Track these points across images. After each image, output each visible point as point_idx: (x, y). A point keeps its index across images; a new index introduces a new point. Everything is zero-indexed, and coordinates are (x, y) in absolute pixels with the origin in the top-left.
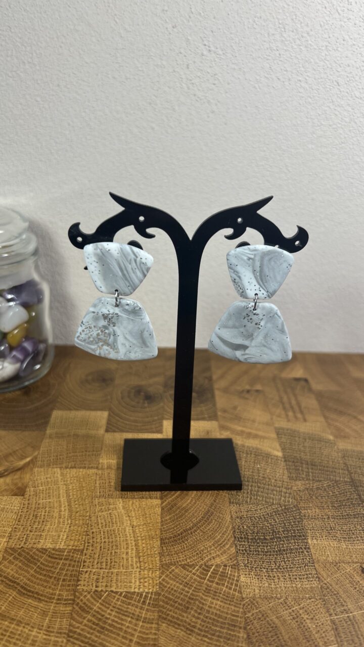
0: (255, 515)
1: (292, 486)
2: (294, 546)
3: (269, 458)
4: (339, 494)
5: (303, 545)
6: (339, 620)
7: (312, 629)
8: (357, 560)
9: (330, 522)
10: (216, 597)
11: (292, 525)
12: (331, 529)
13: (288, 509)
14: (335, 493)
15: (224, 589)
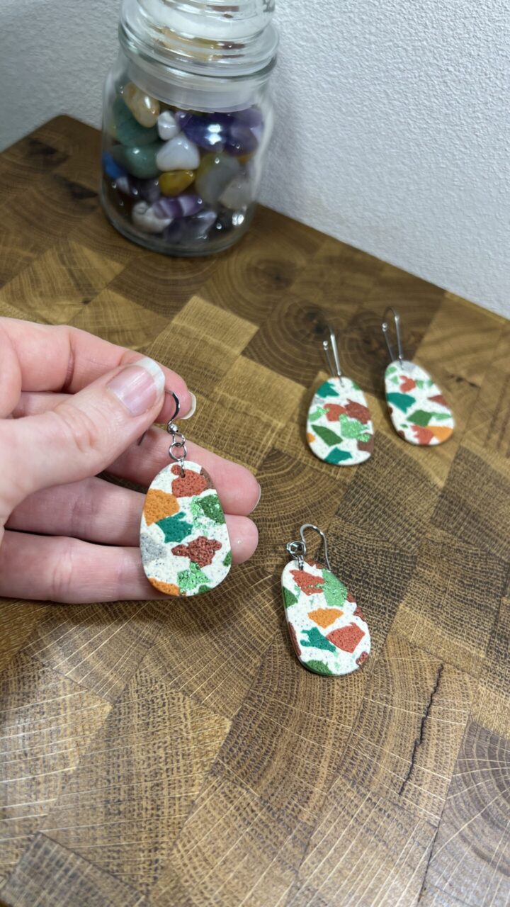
0: (356, 542)
1: (427, 531)
2: (379, 601)
3: (422, 482)
4: (480, 571)
5: (389, 606)
6: (373, 705)
7: (335, 697)
8: (442, 656)
9: (443, 598)
10: (253, 609)
11: (393, 577)
12: (438, 607)
13: (402, 556)
14: (476, 566)
15: (268, 605)
